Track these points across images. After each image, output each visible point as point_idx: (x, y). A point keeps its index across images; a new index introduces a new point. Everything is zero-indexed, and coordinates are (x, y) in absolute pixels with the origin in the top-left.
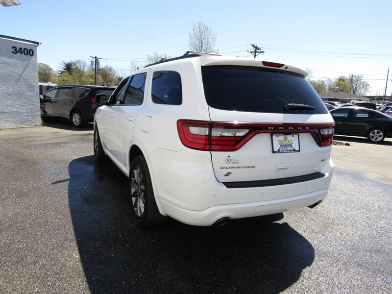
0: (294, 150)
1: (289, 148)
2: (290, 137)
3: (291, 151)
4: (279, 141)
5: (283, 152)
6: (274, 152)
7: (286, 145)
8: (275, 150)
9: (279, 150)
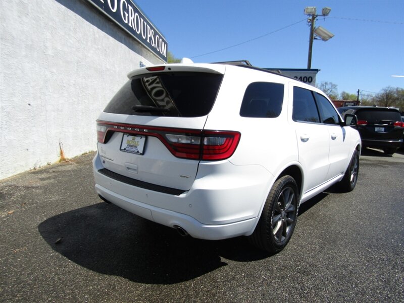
0: (138, 152)
1: (134, 150)
2: (137, 139)
3: (133, 153)
4: (128, 140)
5: (128, 151)
6: (121, 150)
7: (132, 146)
8: (123, 148)
9: (125, 149)
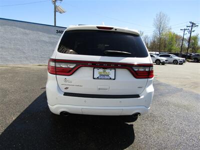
0: (111, 78)
1: (106, 77)
2: (108, 71)
3: (107, 79)
4: (99, 72)
5: (101, 79)
6: (94, 78)
7: (104, 75)
9: (98, 78)
